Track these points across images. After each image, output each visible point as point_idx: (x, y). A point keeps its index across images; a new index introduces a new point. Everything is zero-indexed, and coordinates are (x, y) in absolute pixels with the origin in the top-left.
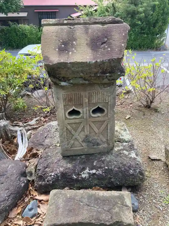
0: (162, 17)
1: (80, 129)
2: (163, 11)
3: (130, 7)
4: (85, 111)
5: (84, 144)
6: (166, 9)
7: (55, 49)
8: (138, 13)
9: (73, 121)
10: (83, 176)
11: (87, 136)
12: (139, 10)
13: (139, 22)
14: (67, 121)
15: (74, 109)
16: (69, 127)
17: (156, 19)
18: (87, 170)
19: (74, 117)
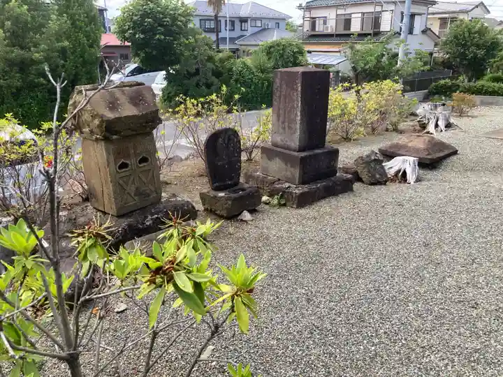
0: (84, 70)
1: (130, 182)
2: (84, 59)
3: (12, 52)
4: (132, 162)
5: (136, 198)
6: (86, 56)
7: (106, 108)
8: (33, 62)
9: (123, 174)
10: (148, 223)
11: (137, 189)
12: (33, 57)
13: (42, 79)
14: (118, 176)
15: (123, 163)
16: (121, 182)
17: (74, 73)
18: (150, 217)
19: (124, 170)
